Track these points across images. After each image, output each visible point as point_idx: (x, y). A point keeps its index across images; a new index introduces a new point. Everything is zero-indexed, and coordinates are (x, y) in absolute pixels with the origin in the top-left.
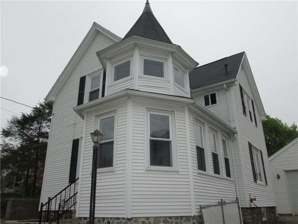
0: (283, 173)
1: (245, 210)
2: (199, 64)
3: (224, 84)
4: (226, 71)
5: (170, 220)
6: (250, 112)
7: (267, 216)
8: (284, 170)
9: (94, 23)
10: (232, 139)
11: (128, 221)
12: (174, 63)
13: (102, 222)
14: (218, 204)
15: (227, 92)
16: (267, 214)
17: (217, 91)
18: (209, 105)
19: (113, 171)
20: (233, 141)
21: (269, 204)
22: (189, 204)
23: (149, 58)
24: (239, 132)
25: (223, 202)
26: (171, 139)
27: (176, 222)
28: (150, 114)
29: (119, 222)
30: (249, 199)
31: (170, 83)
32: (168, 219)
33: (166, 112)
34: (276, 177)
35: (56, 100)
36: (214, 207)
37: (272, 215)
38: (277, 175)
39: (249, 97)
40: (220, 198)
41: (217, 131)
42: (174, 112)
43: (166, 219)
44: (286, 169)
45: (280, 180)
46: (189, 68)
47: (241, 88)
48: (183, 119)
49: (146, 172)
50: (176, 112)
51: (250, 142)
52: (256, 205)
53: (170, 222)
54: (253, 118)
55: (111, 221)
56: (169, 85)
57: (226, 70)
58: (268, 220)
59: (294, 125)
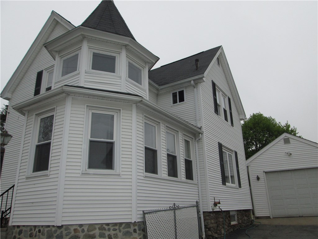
0: (263, 174)
1: (208, 214)
2: (159, 59)
3: (192, 80)
4: (197, 67)
5: (107, 227)
6: (225, 111)
7: (238, 220)
8: (264, 171)
9: (53, 12)
10: (198, 139)
11: (57, 229)
12: (128, 57)
13: (33, 230)
14: (169, 208)
15: (195, 89)
16: (237, 217)
17: (186, 88)
18: (177, 103)
19: (47, 175)
20: (198, 141)
21: (241, 207)
22: (129, 209)
23: (99, 51)
24: (205, 132)
25: (175, 206)
26: (115, 140)
27: (114, 229)
28: (92, 113)
29: (49, 230)
30: (213, 203)
31: (122, 79)
32: (104, 226)
33: (111, 110)
34: (256, 178)
35: (13, 97)
36: (164, 212)
37: (245, 218)
38: (257, 177)
39: (224, 95)
40: (173, 203)
41: (178, 131)
42: (120, 110)
43: (102, 225)
44: (266, 170)
45: (259, 182)
46: (149, 63)
47: (214, 85)
48: (130, 118)
49: (82, 176)
50: (121, 110)
51: (221, 142)
52: (221, 209)
53: (107, 229)
54: (228, 117)
55: (42, 229)
56: (120, 81)
57: (197, 65)
58: (239, 223)
59: (287, 124)
